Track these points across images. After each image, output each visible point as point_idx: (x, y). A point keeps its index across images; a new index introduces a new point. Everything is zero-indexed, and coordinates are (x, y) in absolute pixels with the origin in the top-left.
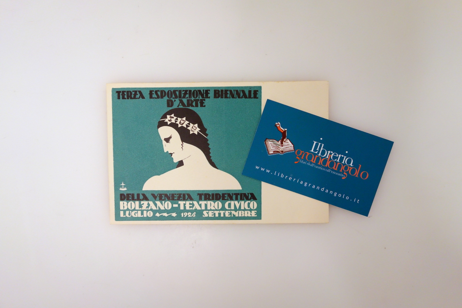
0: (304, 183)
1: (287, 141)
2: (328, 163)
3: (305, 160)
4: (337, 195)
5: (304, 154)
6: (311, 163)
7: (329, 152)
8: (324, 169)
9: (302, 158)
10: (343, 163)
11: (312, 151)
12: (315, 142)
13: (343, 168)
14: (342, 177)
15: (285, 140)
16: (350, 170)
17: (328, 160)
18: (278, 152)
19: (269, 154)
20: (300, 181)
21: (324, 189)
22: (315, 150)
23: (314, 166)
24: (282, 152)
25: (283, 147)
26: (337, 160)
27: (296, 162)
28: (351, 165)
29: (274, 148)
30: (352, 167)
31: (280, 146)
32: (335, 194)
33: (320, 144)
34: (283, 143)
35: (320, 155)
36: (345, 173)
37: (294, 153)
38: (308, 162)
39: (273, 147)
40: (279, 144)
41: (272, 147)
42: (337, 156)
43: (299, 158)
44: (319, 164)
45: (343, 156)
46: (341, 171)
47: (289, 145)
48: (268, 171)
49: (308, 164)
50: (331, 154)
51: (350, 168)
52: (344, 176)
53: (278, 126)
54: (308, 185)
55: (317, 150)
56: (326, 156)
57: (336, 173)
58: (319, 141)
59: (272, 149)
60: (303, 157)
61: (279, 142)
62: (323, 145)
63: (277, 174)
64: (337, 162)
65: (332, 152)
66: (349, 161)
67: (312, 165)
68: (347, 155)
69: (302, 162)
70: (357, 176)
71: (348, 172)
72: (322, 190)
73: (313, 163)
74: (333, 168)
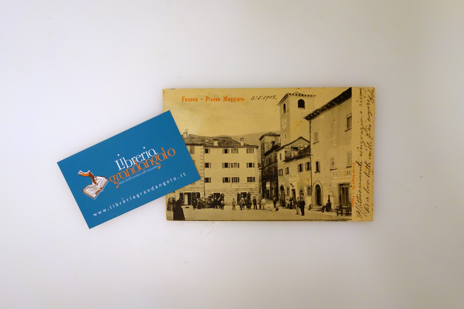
0: (136, 197)
1: (97, 178)
2: (139, 167)
3: (121, 180)
4: (166, 183)
5: (117, 176)
6: (128, 178)
7: (132, 159)
8: (140, 174)
9: (118, 180)
10: (149, 157)
11: (120, 169)
12: (117, 161)
13: (152, 161)
14: (158, 167)
15: (95, 179)
16: (158, 157)
17: (137, 165)
18: (99, 191)
19: (94, 198)
20: (132, 198)
21: (153, 188)
22: (122, 167)
23: (131, 178)
24: (101, 188)
25: (99, 185)
26: (143, 159)
27: (117, 187)
28: (155, 153)
29: (94, 191)
30: (157, 155)
31: (96, 187)
32: (164, 184)
33: (121, 159)
34: (96, 182)
35: (128, 167)
36: (157, 164)
37: (110, 183)
38: (125, 179)
39: (92, 190)
40: (94, 185)
41: (92, 192)
42: (140, 156)
43: (116, 183)
44: (133, 173)
45: (144, 153)
46: (153, 164)
47: (101, 180)
48: (105, 211)
49: (126, 181)
50: (135, 159)
51: (157, 157)
52: (158, 166)
53: (81, 174)
54: (140, 195)
55: (123, 165)
56: (133, 163)
57: (151, 169)
58: (118, 158)
59: (92, 193)
60: (118, 178)
61: (93, 184)
62: (123, 158)
63: (112, 207)
64: (144, 161)
65: (134, 157)
66: (152, 153)
67: (130, 179)
68: (147, 150)
69: (121, 183)
70: (167, 158)
71: (158, 161)
72: (153, 189)
73: (129, 177)
74: (146, 168)
